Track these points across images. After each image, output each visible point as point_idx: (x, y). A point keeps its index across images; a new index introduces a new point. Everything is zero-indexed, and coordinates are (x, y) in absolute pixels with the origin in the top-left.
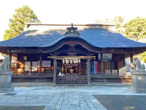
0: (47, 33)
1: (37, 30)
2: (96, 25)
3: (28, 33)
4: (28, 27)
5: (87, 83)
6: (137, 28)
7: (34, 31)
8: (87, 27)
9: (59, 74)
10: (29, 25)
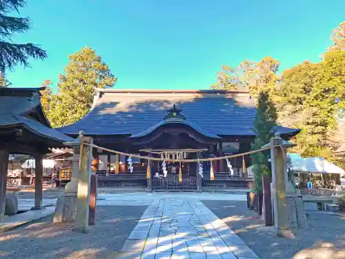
0: (134, 108)
1: (118, 103)
2: (215, 92)
3: (102, 109)
4: (100, 96)
5: (196, 189)
6: (303, 85)
7: (113, 104)
8: (200, 96)
9: (155, 174)
10: (102, 93)
